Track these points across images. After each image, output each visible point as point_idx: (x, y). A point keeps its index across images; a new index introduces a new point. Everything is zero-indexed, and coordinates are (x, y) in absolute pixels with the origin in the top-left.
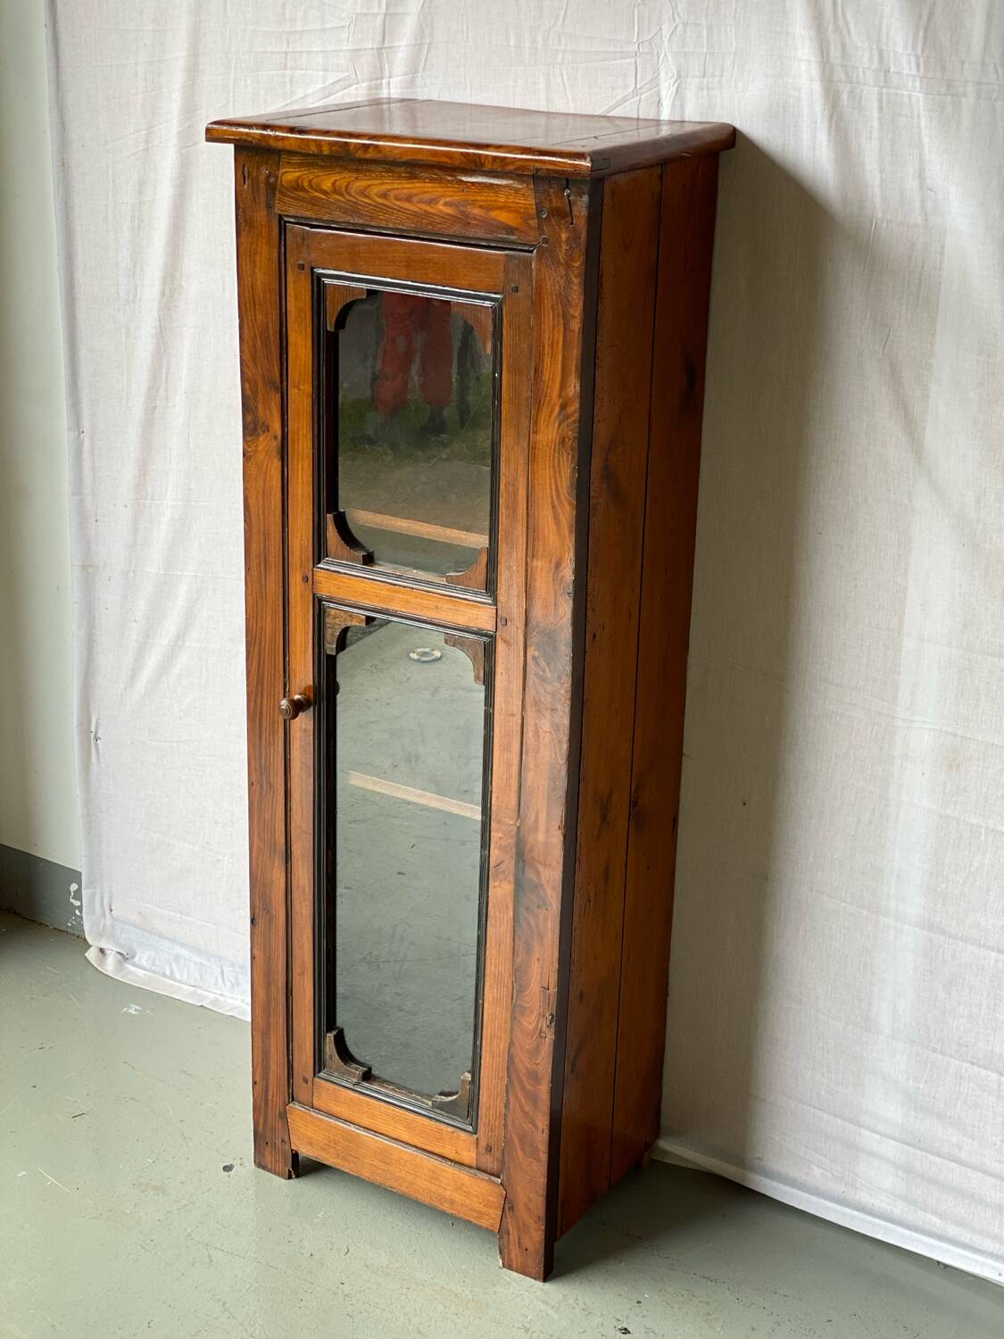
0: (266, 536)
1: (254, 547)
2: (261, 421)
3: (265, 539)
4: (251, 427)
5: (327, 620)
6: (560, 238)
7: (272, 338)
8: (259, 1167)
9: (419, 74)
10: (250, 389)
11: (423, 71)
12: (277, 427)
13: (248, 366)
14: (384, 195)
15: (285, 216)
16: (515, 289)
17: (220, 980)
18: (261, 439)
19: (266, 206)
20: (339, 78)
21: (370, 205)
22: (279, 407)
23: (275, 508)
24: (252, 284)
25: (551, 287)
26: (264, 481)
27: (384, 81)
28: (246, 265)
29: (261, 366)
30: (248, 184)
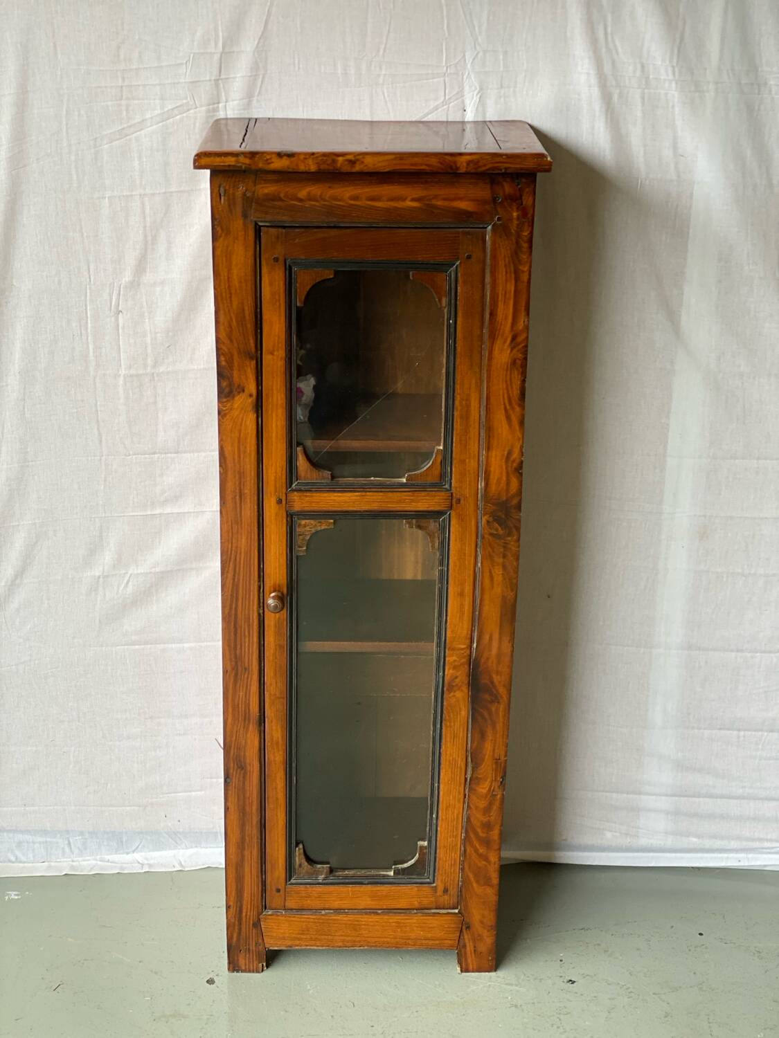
0: (241, 475)
1: (230, 485)
2: (236, 385)
3: (240, 478)
4: (227, 390)
5: (298, 530)
6: (512, 216)
7: (247, 317)
8: (233, 972)
9: (255, 98)
10: (226, 361)
11: (258, 96)
12: (252, 388)
13: (224, 343)
14: (356, 198)
15: (261, 221)
16: (469, 257)
17: (67, 850)
18: (236, 398)
19: (243, 216)
20: (178, 105)
21: (343, 206)
22: (254, 371)
23: (250, 451)
24: (228, 278)
25: (504, 252)
26: (240, 431)
27: (220, 105)
28: (222, 264)
29: (237, 341)
30: (224, 199)
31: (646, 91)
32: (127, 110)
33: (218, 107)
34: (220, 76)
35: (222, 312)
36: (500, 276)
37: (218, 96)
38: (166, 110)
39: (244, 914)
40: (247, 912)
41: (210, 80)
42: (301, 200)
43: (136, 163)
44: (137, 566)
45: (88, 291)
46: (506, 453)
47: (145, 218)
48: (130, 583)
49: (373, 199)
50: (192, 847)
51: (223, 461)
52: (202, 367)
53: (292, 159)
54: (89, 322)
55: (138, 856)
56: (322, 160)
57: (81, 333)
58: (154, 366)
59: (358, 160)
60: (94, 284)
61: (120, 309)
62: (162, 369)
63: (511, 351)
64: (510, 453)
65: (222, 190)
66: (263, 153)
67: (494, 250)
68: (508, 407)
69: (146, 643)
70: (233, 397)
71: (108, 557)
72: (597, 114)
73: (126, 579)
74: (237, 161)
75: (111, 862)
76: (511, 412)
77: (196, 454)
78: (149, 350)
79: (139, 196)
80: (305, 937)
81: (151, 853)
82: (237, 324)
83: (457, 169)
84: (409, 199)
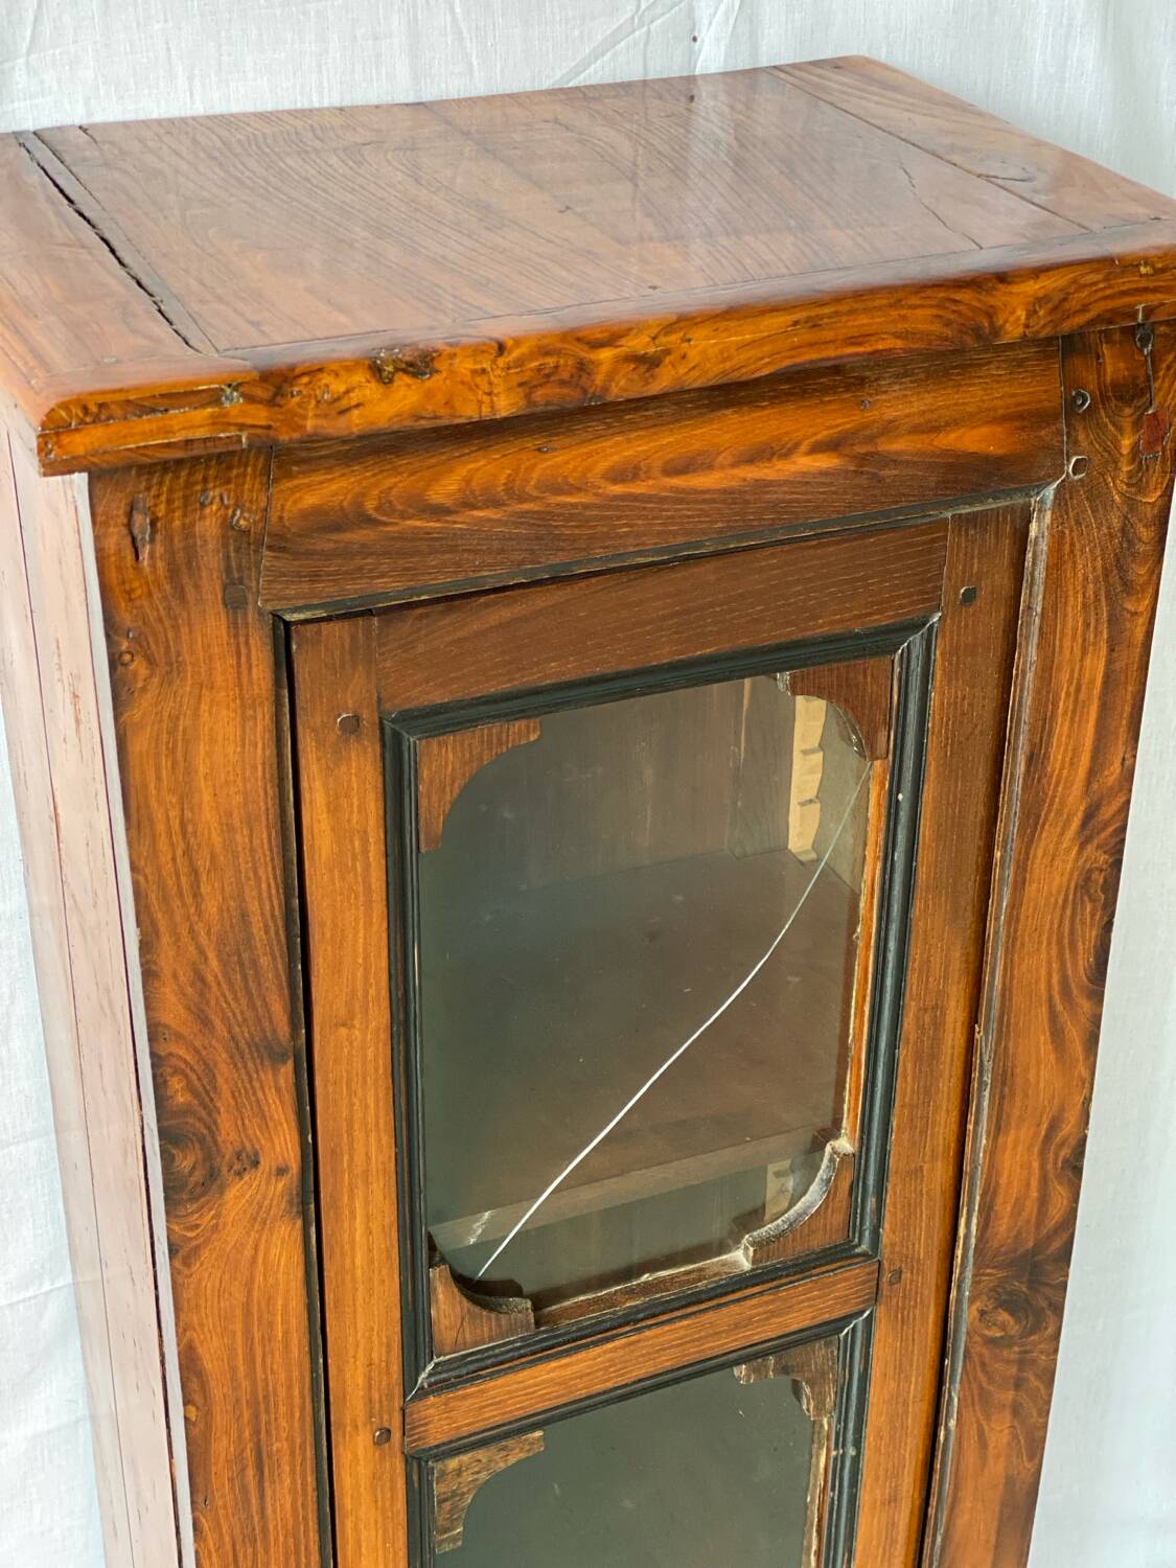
0: (259, 1405)
1: (222, 1447)
2: (229, 1153)
3: (256, 1416)
5: (438, 1489)
6: (1117, 447)
10: (190, 1088)
12: (284, 1145)
13: (179, 1036)
14: (626, 473)
15: (295, 609)
16: (970, 597)
18: (231, 1194)
19: (226, 603)
21: (586, 507)
22: (289, 1097)
23: (286, 1333)
24: (183, 825)
25: (1085, 568)
26: (249, 1285)
28: (159, 778)
29: (225, 1019)
30: (152, 555)
35: (165, 939)
36: (1067, 643)
42: (439, 511)
46: (1044, 1128)
49: (687, 466)
51: (194, 1385)
53: (432, 382)
56: (539, 370)
59: (668, 352)
63: (1082, 846)
64: (1053, 1127)
65: (141, 521)
67: (1058, 564)
70: (222, 1190)
74: (215, 422)
76: (1065, 1017)
82: (224, 963)
83: (996, 332)
84: (804, 447)
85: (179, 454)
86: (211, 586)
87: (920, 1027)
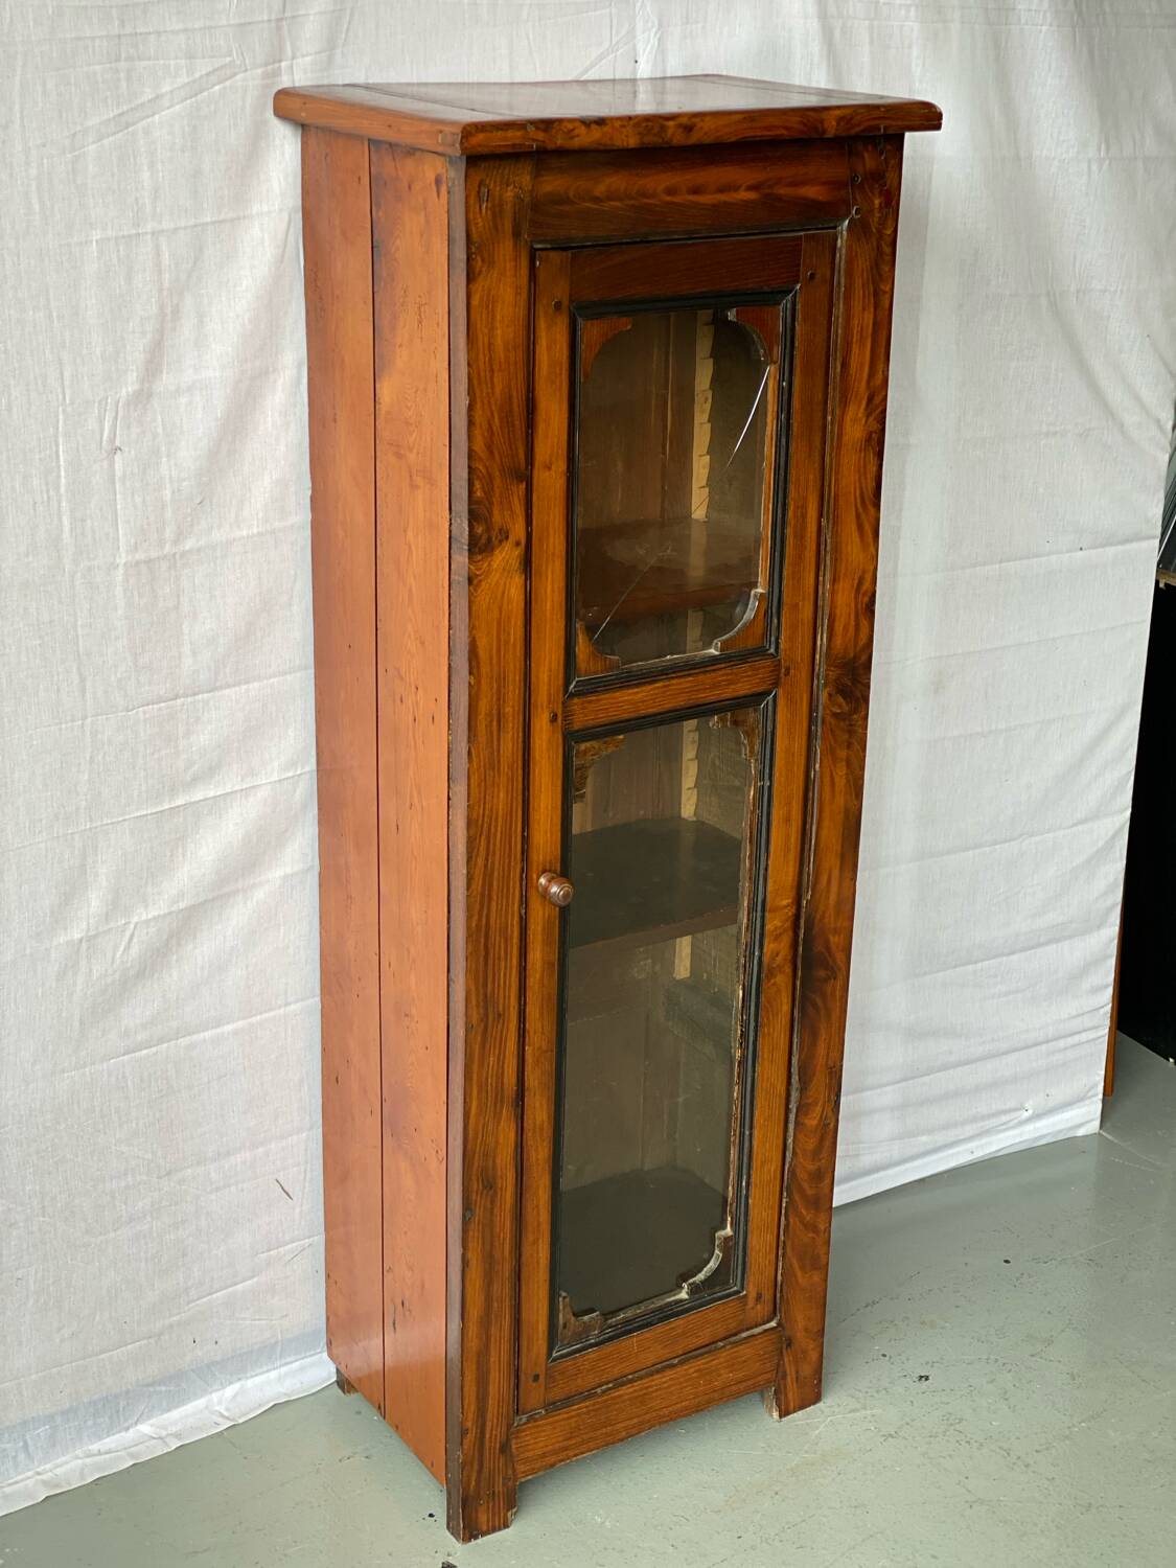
2: (497, 529)
3: (499, 689)
4: (482, 540)
5: (576, 761)
6: (873, 204)
8: (470, 1540)
9: (339, 51)
10: (483, 488)
11: (344, 45)
12: (518, 531)
13: (481, 459)
14: (670, 191)
15: (540, 242)
16: (812, 276)
17: (22, 1457)
18: (497, 552)
19: (513, 235)
20: (216, 66)
21: (656, 206)
22: (522, 502)
23: (515, 640)
25: (863, 263)
27: (283, 64)
29: (499, 453)
30: (487, 207)
31: (876, 23)
32: (129, 79)
33: (280, 68)
34: (284, 12)
35: (479, 404)
36: (856, 303)
37: (281, 49)
38: (197, 75)
39: (488, 1436)
40: (492, 1430)
41: (269, 21)
42: (597, 200)
43: (146, 175)
44: (146, 907)
45: (61, 417)
46: (856, 582)
47: (160, 273)
48: (135, 940)
49: (696, 191)
50: (231, 1383)
51: (474, 663)
52: (255, 531)
53: (603, 129)
54: (63, 473)
55: (145, 1428)
56: (646, 127)
57: (49, 498)
58: (176, 542)
59: (694, 125)
60: (72, 403)
61: (117, 444)
62: (189, 544)
63: (868, 417)
64: (860, 584)
65: (483, 191)
66: (560, 121)
67: (850, 262)
68: (861, 510)
69: (161, 1041)
70: (493, 550)
71: (94, 902)
72: (816, 60)
73: (128, 934)
74: (525, 137)
75: (106, 1453)
76: (863, 516)
77: (244, 687)
78: (169, 514)
79: (149, 236)
80: (574, 1442)
81: (166, 1416)
82: (501, 422)
83: (824, 132)
84: (743, 188)
85: (510, 150)
86: (508, 225)
87: (795, 516)
